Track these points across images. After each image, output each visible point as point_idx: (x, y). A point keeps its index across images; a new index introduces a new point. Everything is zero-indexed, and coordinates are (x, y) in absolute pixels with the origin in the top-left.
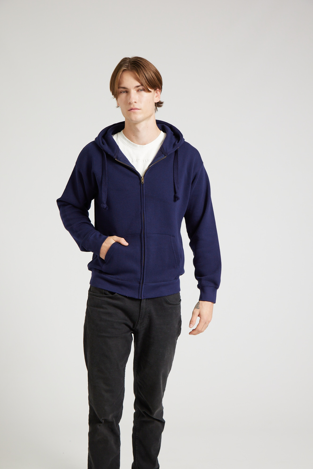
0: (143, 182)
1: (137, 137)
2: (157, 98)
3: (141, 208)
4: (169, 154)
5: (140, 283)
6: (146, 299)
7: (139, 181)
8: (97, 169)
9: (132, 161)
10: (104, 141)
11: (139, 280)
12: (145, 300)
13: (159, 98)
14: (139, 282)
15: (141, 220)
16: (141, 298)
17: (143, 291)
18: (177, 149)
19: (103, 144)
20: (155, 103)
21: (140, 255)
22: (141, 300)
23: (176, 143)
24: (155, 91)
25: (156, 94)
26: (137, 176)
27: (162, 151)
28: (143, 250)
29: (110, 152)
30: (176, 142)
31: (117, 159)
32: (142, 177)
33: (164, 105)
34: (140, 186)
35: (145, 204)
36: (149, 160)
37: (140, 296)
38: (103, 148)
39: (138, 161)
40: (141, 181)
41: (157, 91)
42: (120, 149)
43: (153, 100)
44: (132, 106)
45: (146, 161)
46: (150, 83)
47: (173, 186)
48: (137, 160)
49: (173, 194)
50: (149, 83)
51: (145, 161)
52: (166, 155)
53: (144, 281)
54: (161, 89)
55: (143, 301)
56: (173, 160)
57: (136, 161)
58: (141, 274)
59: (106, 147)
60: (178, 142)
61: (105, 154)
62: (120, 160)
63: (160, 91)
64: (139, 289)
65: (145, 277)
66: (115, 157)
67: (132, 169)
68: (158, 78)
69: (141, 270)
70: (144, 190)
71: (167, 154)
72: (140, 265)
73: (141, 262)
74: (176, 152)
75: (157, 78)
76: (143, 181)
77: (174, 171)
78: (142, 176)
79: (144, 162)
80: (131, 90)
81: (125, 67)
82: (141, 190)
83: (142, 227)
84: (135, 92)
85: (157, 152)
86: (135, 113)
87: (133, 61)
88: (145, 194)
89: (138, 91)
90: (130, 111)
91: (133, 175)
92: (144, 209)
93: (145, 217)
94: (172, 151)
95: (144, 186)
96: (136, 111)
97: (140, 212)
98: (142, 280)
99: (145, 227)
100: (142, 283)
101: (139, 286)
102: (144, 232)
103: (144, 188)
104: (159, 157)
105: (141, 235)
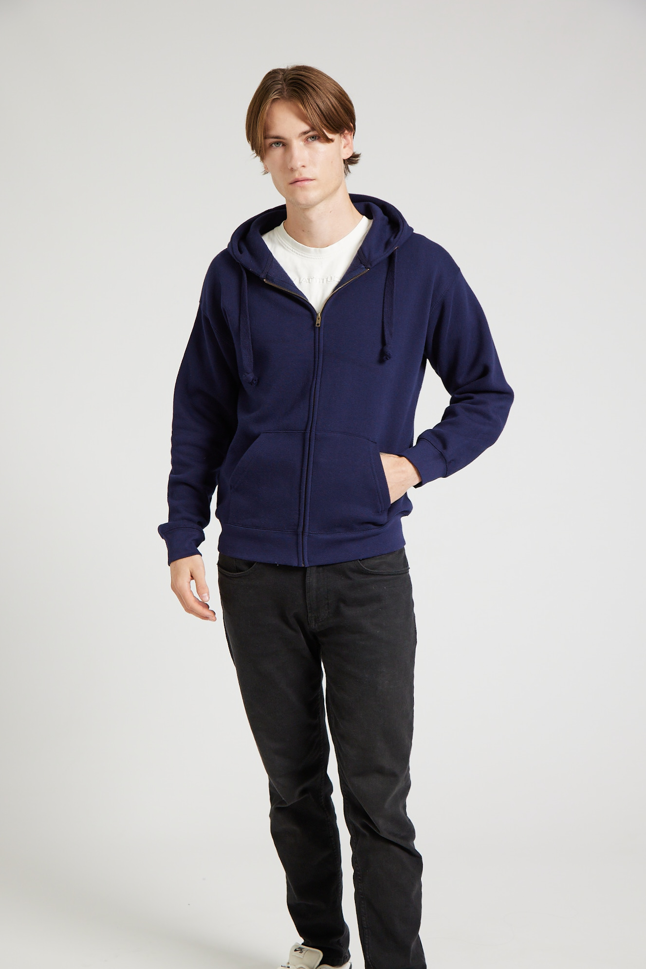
0: (318, 325)
1: (309, 232)
2: (347, 148)
4: (375, 263)
5: (297, 534)
7: (312, 322)
9: (300, 283)
10: (243, 246)
11: (296, 528)
13: (351, 148)
14: (296, 531)
15: (310, 402)
16: (304, 565)
17: (306, 550)
18: (393, 252)
19: (241, 252)
20: (344, 160)
21: (300, 476)
23: (392, 238)
24: (341, 136)
25: (344, 141)
26: (308, 313)
27: (360, 258)
28: (306, 464)
29: (253, 266)
30: (389, 237)
31: (268, 278)
32: (317, 315)
33: (361, 160)
34: (314, 332)
35: (322, 369)
36: (333, 278)
37: (302, 561)
38: (240, 261)
39: (310, 281)
40: (315, 321)
41: (346, 134)
43: (340, 154)
44: (297, 176)
45: (327, 280)
46: (331, 123)
47: (380, 332)
48: (309, 279)
49: (379, 348)
50: (328, 123)
51: (325, 280)
52: (370, 266)
53: (307, 530)
54: (352, 130)
56: (384, 276)
57: (307, 280)
58: (300, 514)
59: (245, 258)
60: (395, 237)
61: (244, 272)
62: (272, 281)
63: (352, 134)
64: (297, 547)
66: (262, 276)
67: (299, 298)
68: (347, 108)
69: (299, 505)
70: (322, 341)
72: (298, 495)
73: (301, 489)
74: (391, 258)
75: (344, 109)
76: (318, 322)
77: (384, 297)
78: (317, 312)
79: (323, 282)
80: (291, 141)
81: (275, 93)
82: (315, 340)
83: (308, 418)
84: (302, 143)
85: (351, 262)
86: (303, 188)
87: (291, 79)
88: (322, 349)
89: (306, 140)
90: (293, 185)
91: (300, 309)
92: (319, 380)
93: (317, 395)
94: (381, 256)
95: (322, 333)
96: (306, 183)
97: (310, 387)
98: (302, 526)
99: (315, 419)
100: (303, 534)
101: (297, 539)
102: (311, 427)
103: (322, 337)
104: (354, 270)
105: (304, 433)
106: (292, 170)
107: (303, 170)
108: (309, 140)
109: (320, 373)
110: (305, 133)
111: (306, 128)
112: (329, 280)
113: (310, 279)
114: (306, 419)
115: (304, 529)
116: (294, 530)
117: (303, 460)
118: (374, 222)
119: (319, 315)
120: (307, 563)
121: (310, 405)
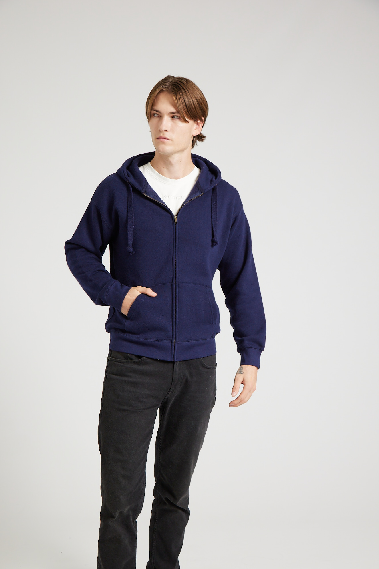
0: (176, 222)
1: (168, 169)
2: (197, 130)
3: (173, 253)
4: (206, 191)
5: (172, 342)
6: (180, 361)
7: (172, 220)
8: (121, 205)
10: (129, 173)
12: (178, 362)
13: (201, 130)
14: (171, 340)
15: (173, 266)
16: (174, 360)
17: (176, 352)
18: (215, 187)
19: (129, 176)
20: (193, 136)
21: (171, 308)
22: (173, 363)
23: (214, 179)
24: (194, 122)
25: (196, 126)
26: (170, 215)
27: (198, 187)
29: (137, 185)
30: (212, 178)
31: (146, 193)
34: (173, 226)
35: (178, 248)
36: (182, 197)
37: (173, 358)
38: (128, 181)
39: (169, 198)
40: (174, 221)
41: (199, 122)
42: (148, 183)
43: (190, 131)
44: (161, 135)
46: (190, 113)
47: (211, 229)
49: (211, 238)
50: (188, 112)
51: (178, 198)
52: (204, 192)
53: (177, 340)
54: (204, 120)
55: (176, 365)
56: (210, 198)
57: (168, 197)
58: (173, 331)
59: (132, 180)
60: (216, 179)
61: (131, 188)
62: (149, 195)
64: (171, 350)
65: (177, 334)
66: (143, 191)
67: (163, 206)
69: (172, 326)
70: (177, 232)
72: (171, 320)
73: (172, 316)
74: (214, 189)
76: (176, 220)
77: (212, 210)
78: (174, 215)
79: (176, 199)
80: (164, 115)
82: (173, 231)
83: (173, 275)
84: (169, 118)
86: (165, 143)
87: (174, 82)
88: (178, 236)
89: (172, 117)
90: (158, 139)
91: (164, 212)
92: (177, 254)
93: (177, 263)
94: (209, 187)
95: (177, 227)
96: (166, 140)
97: (172, 258)
98: (174, 338)
99: (177, 275)
100: (175, 342)
101: (172, 345)
102: (175, 281)
103: (177, 229)
104: (195, 193)
105: (172, 284)
106: (160, 131)
107: (165, 133)
109: (177, 249)
110: (173, 113)
111: (173, 110)
112: (180, 198)
113: (169, 197)
114: (172, 276)
115: (175, 339)
116: (170, 340)
117: (172, 300)
118: (202, 169)
119: (176, 216)
120: (175, 359)
121: (173, 268)
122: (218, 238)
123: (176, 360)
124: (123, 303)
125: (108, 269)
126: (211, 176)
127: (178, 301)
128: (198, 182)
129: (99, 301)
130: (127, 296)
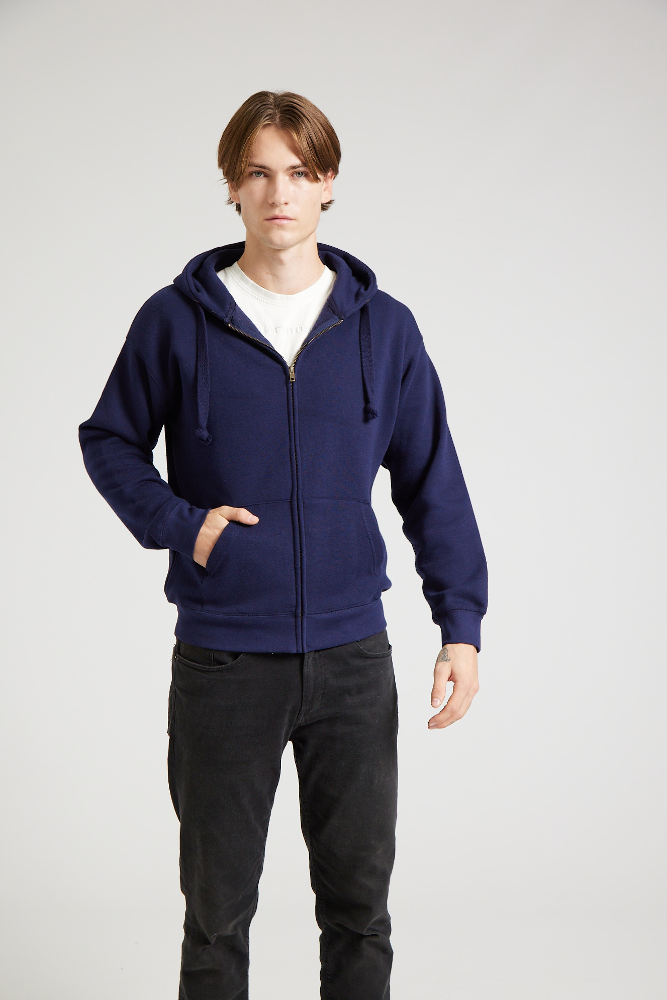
0: (293, 379)
1: (275, 276)
2: (326, 192)
3: (290, 440)
4: (348, 314)
5: (296, 616)
6: (315, 651)
7: (284, 376)
8: (183, 347)
10: (198, 283)
11: (294, 609)
12: (311, 654)
14: (294, 613)
16: (303, 650)
17: (305, 634)
18: (364, 306)
19: (198, 290)
21: (292, 549)
22: (301, 656)
23: (362, 290)
25: (324, 184)
26: (279, 366)
27: (333, 309)
28: (298, 536)
29: (214, 308)
30: (359, 289)
31: (232, 324)
32: (290, 368)
34: (287, 387)
35: (299, 429)
36: (303, 328)
37: (301, 646)
38: (198, 300)
40: (288, 377)
41: (328, 176)
42: (237, 303)
43: (321, 197)
45: (296, 332)
47: (361, 387)
48: (276, 328)
49: (362, 405)
51: (294, 331)
52: (343, 317)
53: (306, 610)
55: (309, 657)
56: (357, 328)
57: (275, 331)
58: (297, 594)
59: (204, 297)
60: (366, 290)
61: (203, 313)
62: (238, 327)
64: (296, 631)
65: (305, 601)
66: (227, 320)
67: (267, 348)
69: (296, 584)
70: (296, 398)
71: (345, 317)
72: (293, 572)
73: (295, 564)
74: (364, 310)
76: (292, 376)
77: (361, 351)
78: (289, 366)
79: (292, 333)
80: (277, 173)
81: (267, 118)
82: (288, 396)
83: (293, 485)
84: (287, 178)
85: (321, 311)
86: (281, 227)
87: (286, 106)
88: (297, 407)
89: (292, 175)
90: (271, 221)
91: (269, 361)
92: (298, 442)
93: (299, 459)
94: (353, 308)
95: (295, 388)
96: (285, 222)
97: (288, 450)
98: (300, 607)
99: (301, 485)
100: (302, 615)
101: (296, 622)
102: (297, 495)
103: (296, 392)
104: (327, 320)
105: (290, 502)
106: (273, 205)
107: (284, 207)
108: (295, 175)
109: (297, 432)
110: (294, 167)
111: (296, 161)
112: (298, 330)
113: (278, 329)
114: (290, 487)
115: (302, 610)
116: (292, 612)
117: (294, 533)
118: (338, 272)
119: (292, 368)
120: (305, 647)
121: (292, 471)
122: (377, 404)
123: (306, 651)
124: (196, 544)
125: (164, 476)
126: (355, 286)
127: (304, 534)
128: (332, 297)
129: (150, 541)
130: (204, 530)
